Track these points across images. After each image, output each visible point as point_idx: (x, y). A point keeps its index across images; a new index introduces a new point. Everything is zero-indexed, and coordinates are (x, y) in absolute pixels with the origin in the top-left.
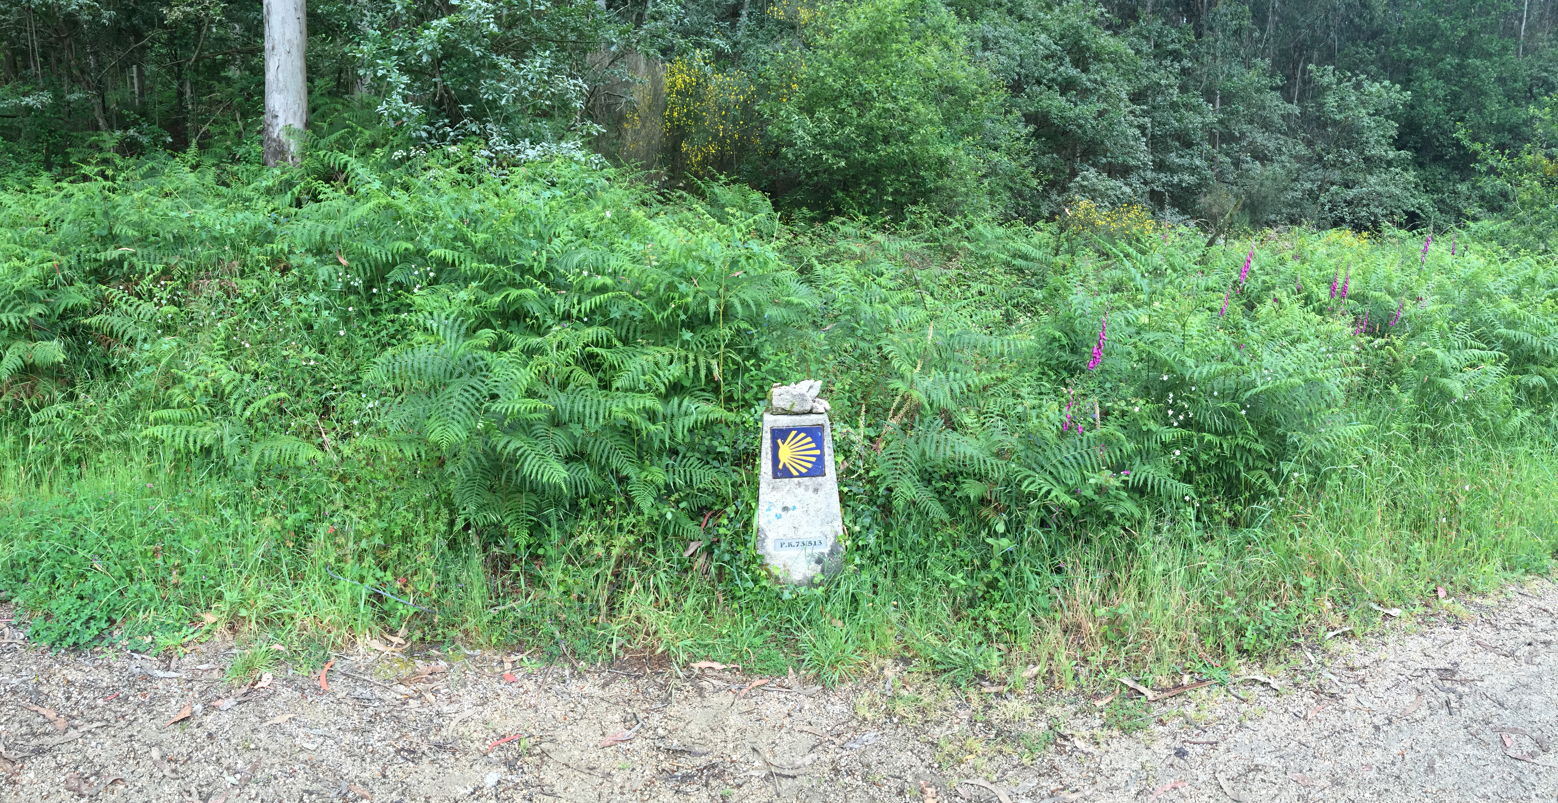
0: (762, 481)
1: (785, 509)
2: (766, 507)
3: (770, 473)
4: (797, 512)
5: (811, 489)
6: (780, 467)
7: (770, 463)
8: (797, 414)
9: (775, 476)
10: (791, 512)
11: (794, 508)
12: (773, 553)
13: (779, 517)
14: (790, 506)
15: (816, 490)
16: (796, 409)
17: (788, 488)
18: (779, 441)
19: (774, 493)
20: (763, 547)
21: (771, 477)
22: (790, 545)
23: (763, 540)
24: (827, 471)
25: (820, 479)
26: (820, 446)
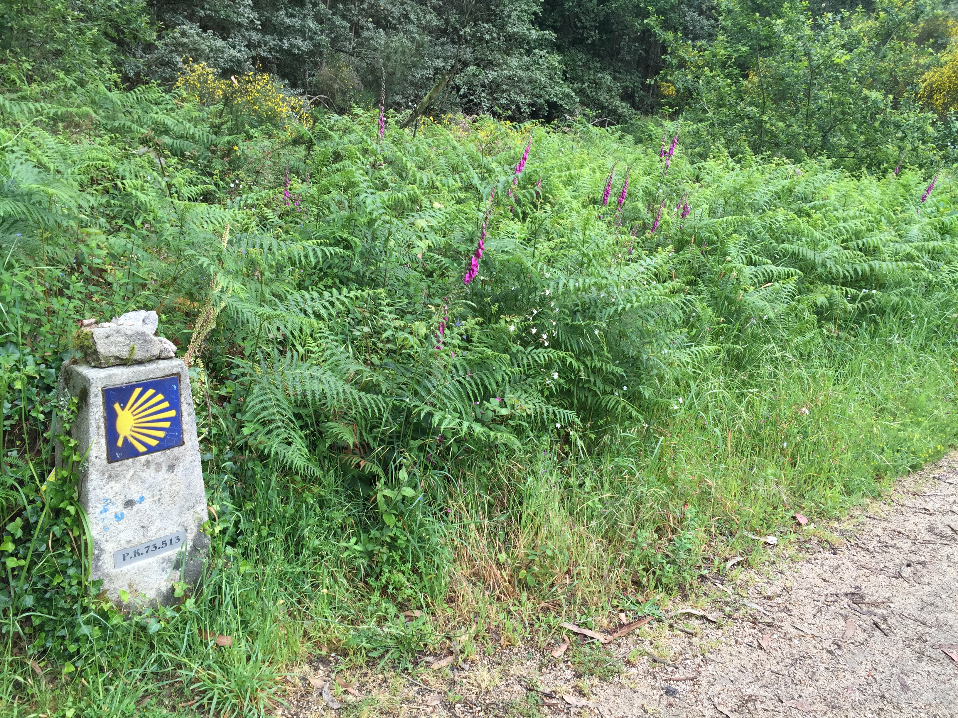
0: (91, 469)
1: (129, 503)
2: (101, 507)
3: (105, 455)
4: (146, 504)
5: (164, 468)
6: (120, 443)
7: (103, 441)
8: (140, 362)
9: (111, 458)
10: (136, 507)
11: (142, 499)
12: (114, 571)
13: (119, 517)
14: (135, 497)
15: (171, 468)
16: (139, 355)
17: (131, 472)
18: (117, 406)
19: (112, 484)
20: (97, 568)
21: (105, 462)
22: (137, 554)
23: (98, 558)
24: (186, 437)
25: (176, 451)
26: (175, 404)
